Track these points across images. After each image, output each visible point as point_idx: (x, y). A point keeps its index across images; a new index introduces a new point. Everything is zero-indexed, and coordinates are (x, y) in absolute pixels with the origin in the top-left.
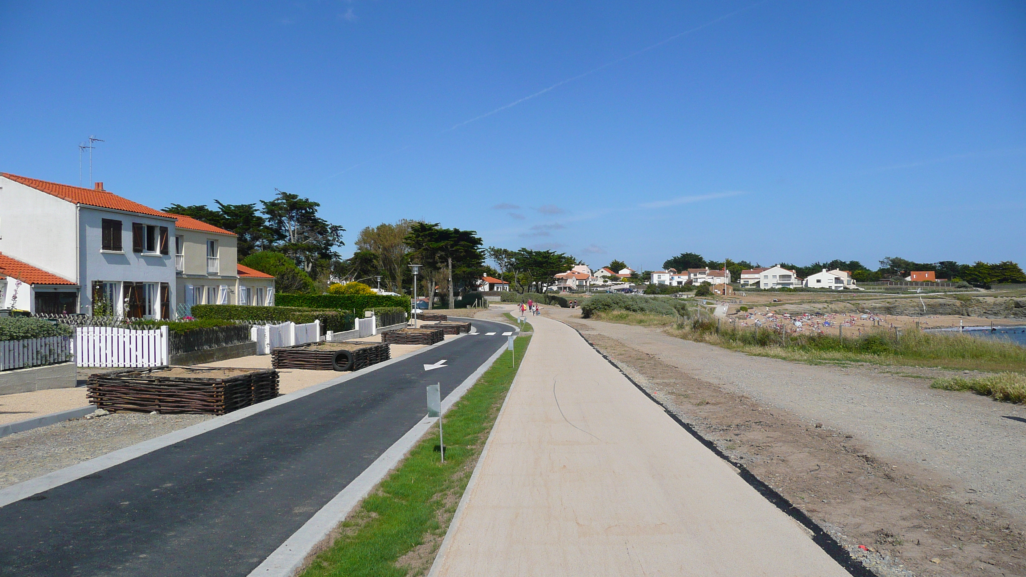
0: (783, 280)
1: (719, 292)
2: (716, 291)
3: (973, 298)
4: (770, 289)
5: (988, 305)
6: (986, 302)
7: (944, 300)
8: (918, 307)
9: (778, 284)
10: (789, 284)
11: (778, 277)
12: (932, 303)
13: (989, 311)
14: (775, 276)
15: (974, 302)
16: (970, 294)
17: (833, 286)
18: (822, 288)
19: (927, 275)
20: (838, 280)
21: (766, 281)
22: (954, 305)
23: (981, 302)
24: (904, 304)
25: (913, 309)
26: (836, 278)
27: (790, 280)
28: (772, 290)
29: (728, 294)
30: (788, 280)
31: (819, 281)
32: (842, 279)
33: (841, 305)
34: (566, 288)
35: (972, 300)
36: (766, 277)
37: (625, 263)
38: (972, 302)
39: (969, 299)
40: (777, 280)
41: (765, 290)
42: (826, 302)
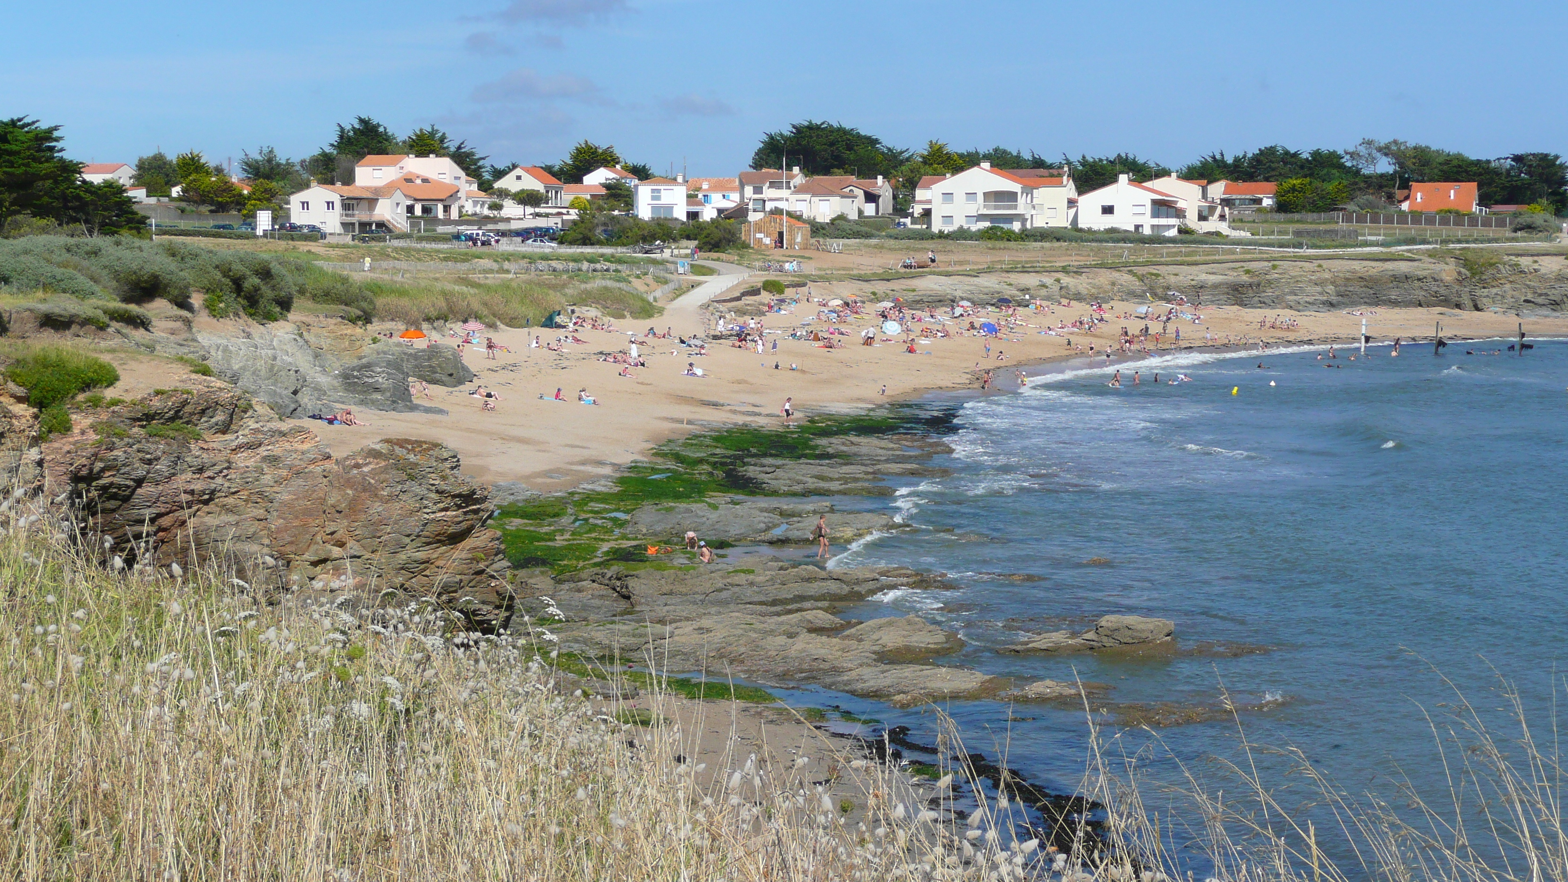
0: (996, 208)
1: (767, 241)
2: (758, 235)
3: (1506, 258)
4: (954, 232)
5: (1543, 279)
6: (1536, 271)
7: (1416, 264)
8: (1332, 283)
9: (981, 217)
10: (1010, 219)
11: (980, 198)
12: (1373, 272)
13: (1540, 295)
14: (971, 195)
15: (1504, 270)
16: (1500, 247)
17: (1148, 224)
18: (1113, 230)
19: (1452, 192)
20: (1162, 207)
21: (947, 210)
22: (1435, 280)
23: (1525, 273)
24: (1293, 277)
25: (1319, 289)
26: (1155, 202)
27: (1016, 207)
28: (962, 235)
29: (791, 245)
30: (1009, 208)
31: (1108, 210)
32: (1181, 204)
33: (1104, 278)
34: (370, 224)
35: (1501, 266)
36: (948, 196)
37: (618, 152)
38: (1499, 272)
39: (1493, 261)
40: (979, 207)
41: (941, 236)
42: (1065, 270)
